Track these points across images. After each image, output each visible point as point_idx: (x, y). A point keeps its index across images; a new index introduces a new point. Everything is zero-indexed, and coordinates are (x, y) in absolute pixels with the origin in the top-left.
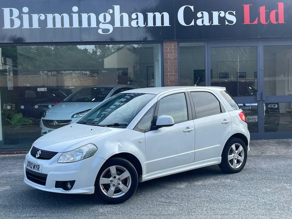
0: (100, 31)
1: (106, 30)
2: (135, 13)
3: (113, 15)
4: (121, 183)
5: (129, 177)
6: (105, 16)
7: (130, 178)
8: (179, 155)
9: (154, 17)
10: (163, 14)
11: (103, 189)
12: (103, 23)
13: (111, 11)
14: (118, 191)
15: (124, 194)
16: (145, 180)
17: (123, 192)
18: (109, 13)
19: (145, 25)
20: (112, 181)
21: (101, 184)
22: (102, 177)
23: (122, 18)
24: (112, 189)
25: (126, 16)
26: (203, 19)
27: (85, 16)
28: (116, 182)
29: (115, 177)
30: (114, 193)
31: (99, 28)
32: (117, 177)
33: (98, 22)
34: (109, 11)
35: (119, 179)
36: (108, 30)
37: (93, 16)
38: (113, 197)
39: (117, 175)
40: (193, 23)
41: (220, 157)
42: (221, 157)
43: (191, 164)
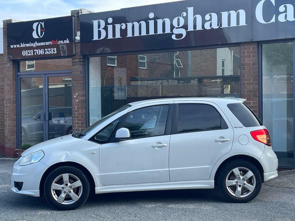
0: (174, 37)
1: (179, 36)
2: (209, 14)
3: (186, 19)
4: (72, 191)
5: (81, 186)
6: (178, 20)
7: (82, 188)
8: (145, 171)
9: (229, 16)
10: (239, 12)
11: (55, 194)
12: (177, 28)
13: (185, 14)
14: (68, 198)
15: (74, 202)
16: (99, 192)
17: (73, 201)
18: (183, 17)
19: (219, 27)
20: (63, 188)
21: (53, 190)
22: (55, 183)
23: (195, 20)
24: (63, 195)
25: (199, 18)
26: (286, 13)
27: (160, 22)
28: (67, 189)
29: (67, 185)
30: (64, 200)
31: (173, 34)
32: (69, 184)
33: (172, 27)
34: (183, 14)
35: (71, 187)
36: (181, 35)
37: (167, 21)
38: (63, 203)
39: (69, 183)
40: (273, 20)
41: (212, 181)
42: (214, 181)
43: (165, 183)
